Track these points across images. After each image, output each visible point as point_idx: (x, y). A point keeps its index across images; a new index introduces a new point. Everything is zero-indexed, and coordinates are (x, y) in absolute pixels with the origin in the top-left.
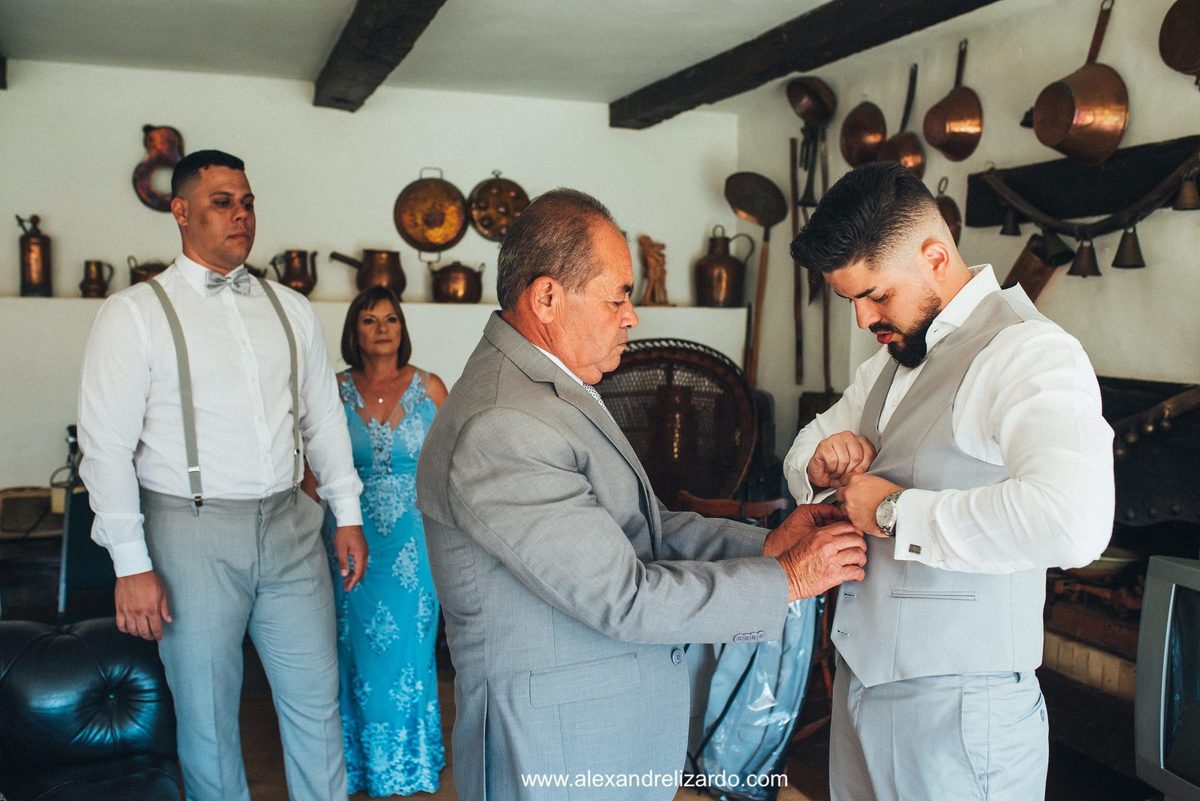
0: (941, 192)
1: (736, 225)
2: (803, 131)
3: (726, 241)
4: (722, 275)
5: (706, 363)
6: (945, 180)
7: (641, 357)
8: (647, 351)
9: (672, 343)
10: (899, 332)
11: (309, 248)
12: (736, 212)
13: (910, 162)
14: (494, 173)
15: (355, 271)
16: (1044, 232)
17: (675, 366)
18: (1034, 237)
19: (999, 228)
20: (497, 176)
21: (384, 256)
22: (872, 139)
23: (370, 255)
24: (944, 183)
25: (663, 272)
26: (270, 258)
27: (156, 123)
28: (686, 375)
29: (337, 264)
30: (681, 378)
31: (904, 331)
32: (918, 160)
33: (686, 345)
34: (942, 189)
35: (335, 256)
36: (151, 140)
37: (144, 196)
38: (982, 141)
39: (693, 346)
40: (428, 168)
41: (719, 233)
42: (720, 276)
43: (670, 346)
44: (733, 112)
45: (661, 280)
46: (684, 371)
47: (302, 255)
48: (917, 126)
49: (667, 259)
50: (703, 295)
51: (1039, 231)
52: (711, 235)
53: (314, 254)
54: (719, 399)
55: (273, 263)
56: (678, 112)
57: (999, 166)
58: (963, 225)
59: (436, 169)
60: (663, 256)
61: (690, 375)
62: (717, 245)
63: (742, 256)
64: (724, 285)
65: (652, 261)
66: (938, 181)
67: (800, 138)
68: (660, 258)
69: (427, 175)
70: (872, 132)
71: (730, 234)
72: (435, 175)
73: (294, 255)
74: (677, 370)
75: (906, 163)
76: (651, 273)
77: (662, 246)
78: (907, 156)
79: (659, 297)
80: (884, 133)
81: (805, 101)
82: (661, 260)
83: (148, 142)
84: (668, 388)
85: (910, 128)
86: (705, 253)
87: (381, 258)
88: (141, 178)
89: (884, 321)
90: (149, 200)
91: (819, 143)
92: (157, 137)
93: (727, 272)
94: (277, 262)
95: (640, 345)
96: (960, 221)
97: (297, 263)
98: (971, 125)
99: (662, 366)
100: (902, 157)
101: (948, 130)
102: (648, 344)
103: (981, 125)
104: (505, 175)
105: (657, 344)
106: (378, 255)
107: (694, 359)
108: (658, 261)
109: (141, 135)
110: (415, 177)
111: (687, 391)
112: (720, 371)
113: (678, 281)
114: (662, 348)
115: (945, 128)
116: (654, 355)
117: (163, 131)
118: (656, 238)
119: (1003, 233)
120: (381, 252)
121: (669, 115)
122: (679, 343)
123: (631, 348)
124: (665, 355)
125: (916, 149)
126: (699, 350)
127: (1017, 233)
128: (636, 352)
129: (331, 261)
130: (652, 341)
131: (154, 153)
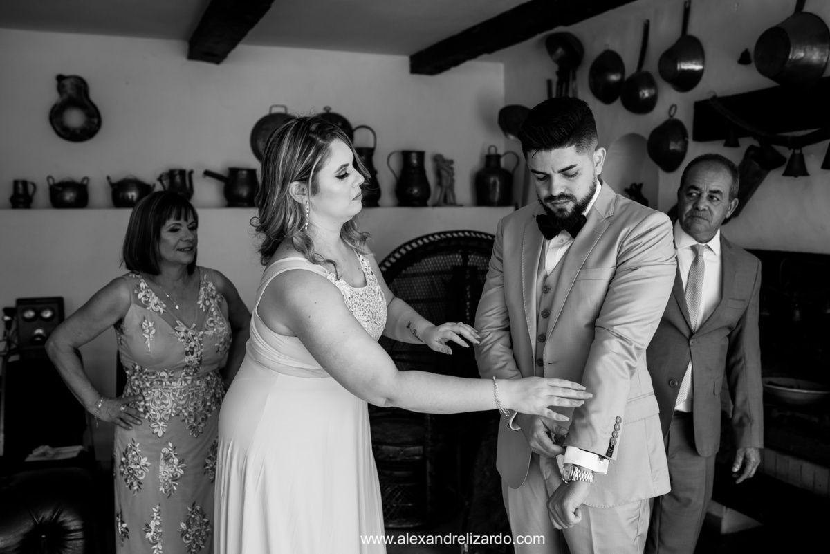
0: (671, 116)
1: (506, 145)
2: (558, 73)
3: (498, 157)
6: (674, 106)
7: (443, 245)
8: (448, 240)
9: (467, 234)
11: (187, 168)
12: (506, 135)
13: (646, 94)
14: (325, 108)
15: (222, 184)
16: (760, 143)
17: (470, 252)
18: (751, 148)
19: (724, 142)
20: (328, 111)
21: (244, 172)
22: (614, 78)
23: (234, 171)
24: (673, 109)
25: (453, 181)
26: (158, 175)
27: (66, 73)
28: (478, 258)
29: (208, 178)
30: (473, 259)
32: (653, 91)
33: (478, 235)
34: (672, 113)
35: (208, 173)
36: (63, 86)
37: (59, 129)
38: (704, 77)
39: (483, 236)
40: (276, 106)
41: (493, 151)
42: (495, 182)
43: (466, 236)
44: (501, 61)
45: (451, 186)
46: (477, 255)
47: (182, 172)
48: (652, 66)
49: (455, 171)
50: (482, 197)
51: (756, 144)
52: (486, 153)
53: (191, 172)
55: (160, 179)
56: (463, 61)
57: (719, 95)
58: (690, 140)
59: (282, 106)
60: (452, 169)
61: (481, 258)
62: (491, 161)
63: (510, 168)
64: (498, 190)
65: (444, 173)
66: (668, 107)
67: (555, 79)
68: (450, 171)
69: (275, 110)
70: (614, 72)
71: (501, 151)
72: (282, 110)
73: (177, 172)
74: (471, 254)
75: (644, 94)
76: (444, 182)
77: (452, 162)
78: (645, 89)
79: (450, 199)
80: (623, 72)
81: (560, 51)
82: (451, 173)
83: (60, 88)
84: (464, 267)
85: (645, 68)
86: (483, 166)
87: (243, 174)
88: (56, 115)
90: (62, 133)
91: (571, 82)
92: (67, 83)
93: (500, 180)
94: (163, 178)
95: (442, 236)
96: (687, 137)
97: (178, 179)
98: (696, 64)
99: (460, 251)
100: (640, 90)
101: (678, 68)
102: (449, 235)
103: (703, 64)
104: (334, 110)
105: (455, 235)
106: (240, 172)
107: (485, 245)
108: (448, 172)
109: (54, 83)
110: (266, 112)
113: (463, 188)
114: (459, 238)
115: (676, 67)
116: (453, 243)
117: (72, 80)
118: (447, 155)
119: (726, 145)
120: (242, 170)
121: (456, 63)
122: (472, 234)
123: (435, 238)
124: (462, 243)
125: (651, 83)
126: (488, 239)
127: (736, 145)
128: (439, 241)
129: (204, 177)
130: (451, 232)
131: (65, 96)
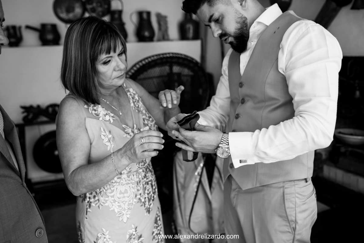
4: (191, 28)
5: (186, 62)
7: (159, 61)
8: (161, 59)
10: (230, 36)
15: (38, 33)
17: (173, 64)
23: (44, 26)
28: (178, 68)
30: (176, 69)
31: (232, 34)
35: (28, 27)
39: (180, 56)
42: (189, 28)
46: (177, 66)
47: (14, 28)
50: (183, 36)
53: (20, 27)
54: (192, 77)
60: (166, 21)
61: (180, 68)
62: (188, 17)
64: (191, 31)
65: (162, 23)
74: (174, 66)
76: (163, 28)
77: (166, 17)
79: (166, 37)
82: (166, 23)
84: (171, 74)
86: (183, 19)
87: (49, 28)
89: (224, 32)
93: (192, 26)
95: (158, 57)
97: (12, 31)
99: (168, 64)
105: (165, 56)
106: (47, 26)
107: (181, 61)
108: (164, 23)
111: (179, 75)
112: (192, 65)
113: (173, 31)
114: (167, 58)
116: (164, 60)
118: (164, 14)
124: (169, 60)
126: (182, 57)
130: (163, 54)
